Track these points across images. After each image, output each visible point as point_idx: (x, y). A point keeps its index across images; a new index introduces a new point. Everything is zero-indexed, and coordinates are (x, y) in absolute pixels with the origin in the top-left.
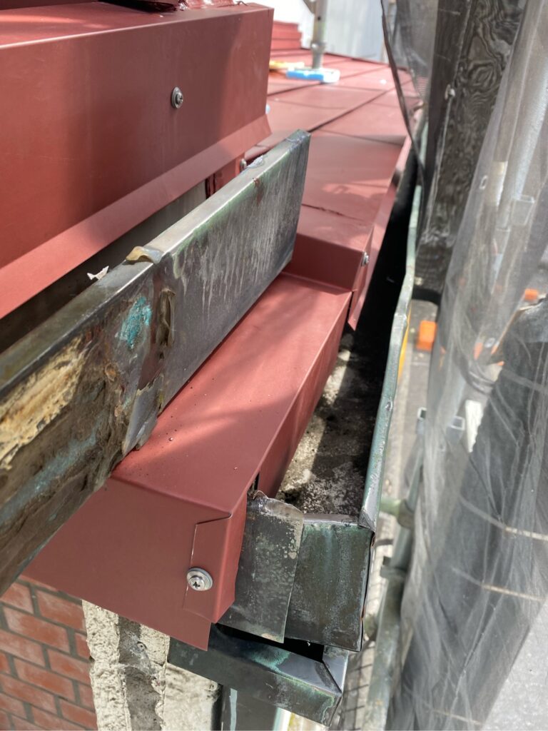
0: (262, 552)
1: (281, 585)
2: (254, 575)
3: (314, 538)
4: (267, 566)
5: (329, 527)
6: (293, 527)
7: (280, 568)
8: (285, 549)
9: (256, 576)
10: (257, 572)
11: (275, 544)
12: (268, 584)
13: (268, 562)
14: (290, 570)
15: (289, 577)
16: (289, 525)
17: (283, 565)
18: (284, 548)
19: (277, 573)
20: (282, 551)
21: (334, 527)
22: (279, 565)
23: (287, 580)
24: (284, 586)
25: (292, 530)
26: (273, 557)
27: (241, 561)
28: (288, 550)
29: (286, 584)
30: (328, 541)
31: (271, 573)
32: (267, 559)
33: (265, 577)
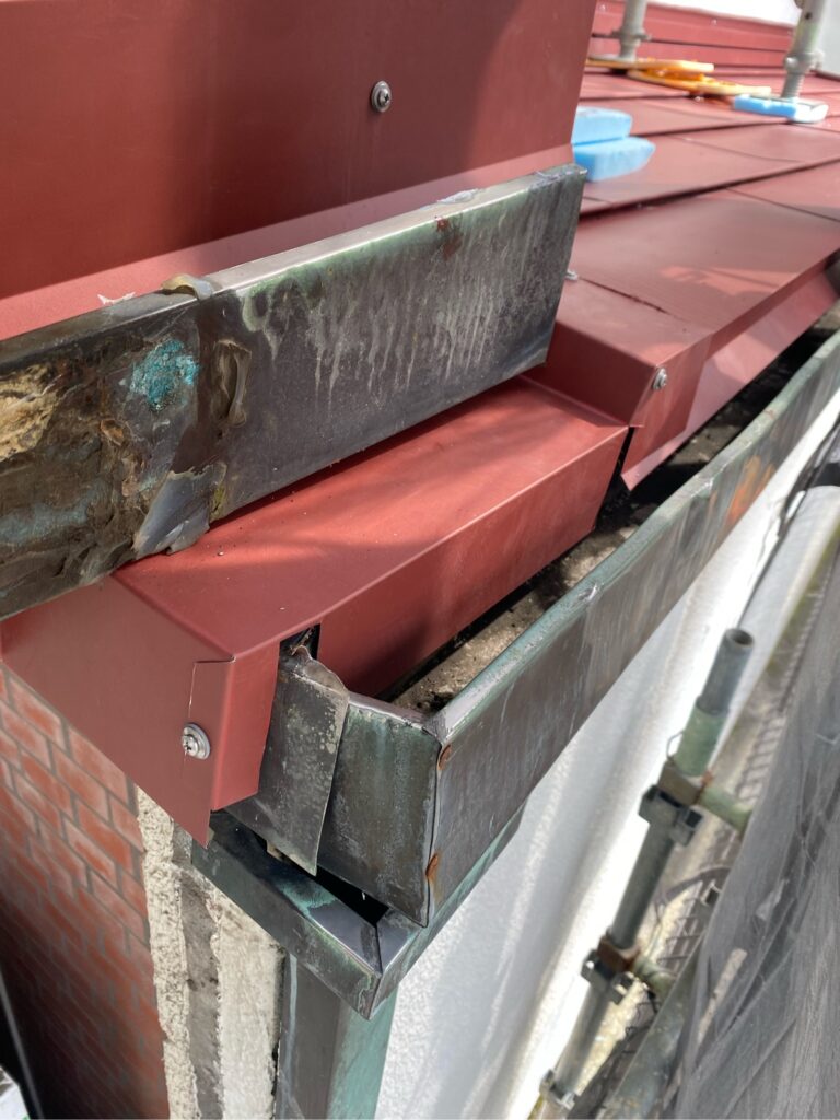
0: (294, 733)
1: (315, 788)
2: (284, 764)
3: (361, 731)
4: (301, 755)
5: (384, 720)
6: (333, 707)
7: (314, 763)
8: (323, 736)
9: (288, 767)
10: (288, 760)
11: (311, 726)
12: (301, 782)
13: (301, 750)
14: (326, 768)
15: (326, 779)
16: (328, 701)
17: (319, 758)
18: (321, 733)
19: (312, 769)
20: (319, 738)
21: (390, 723)
22: (314, 758)
23: (323, 782)
24: (319, 791)
25: (332, 710)
26: (307, 743)
27: (270, 740)
28: (326, 739)
29: (322, 788)
30: (381, 741)
31: (305, 768)
32: (300, 745)
33: (298, 772)
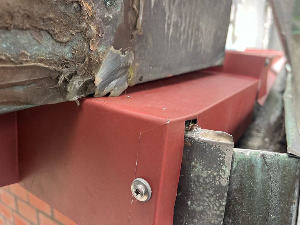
0: (196, 179)
1: (213, 214)
2: (189, 203)
3: (243, 167)
4: (201, 193)
5: (259, 156)
6: (223, 153)
7: (212, 196)
8: (217, 176)
9: (191, 205)
10: (192, 199)
11: (208, 170)
12: (201, 212)
13: (201, 189)
14: (221, 197)
15: (221, 205)
16: (219, 150)
17: (215, 192)
18: (215, 174)
19: (210, 201)
20: (214, 177)
21: (264, 157)
22: (211, 192)
23: (218, 208)
24: (216, 215)
25: (223, 156)
26: (206, 183)
27: (180, 189)
28: (219, 176)
30: (258, 171)
31: (204, 201)
32: (200, 186)
33: (199, 205)
